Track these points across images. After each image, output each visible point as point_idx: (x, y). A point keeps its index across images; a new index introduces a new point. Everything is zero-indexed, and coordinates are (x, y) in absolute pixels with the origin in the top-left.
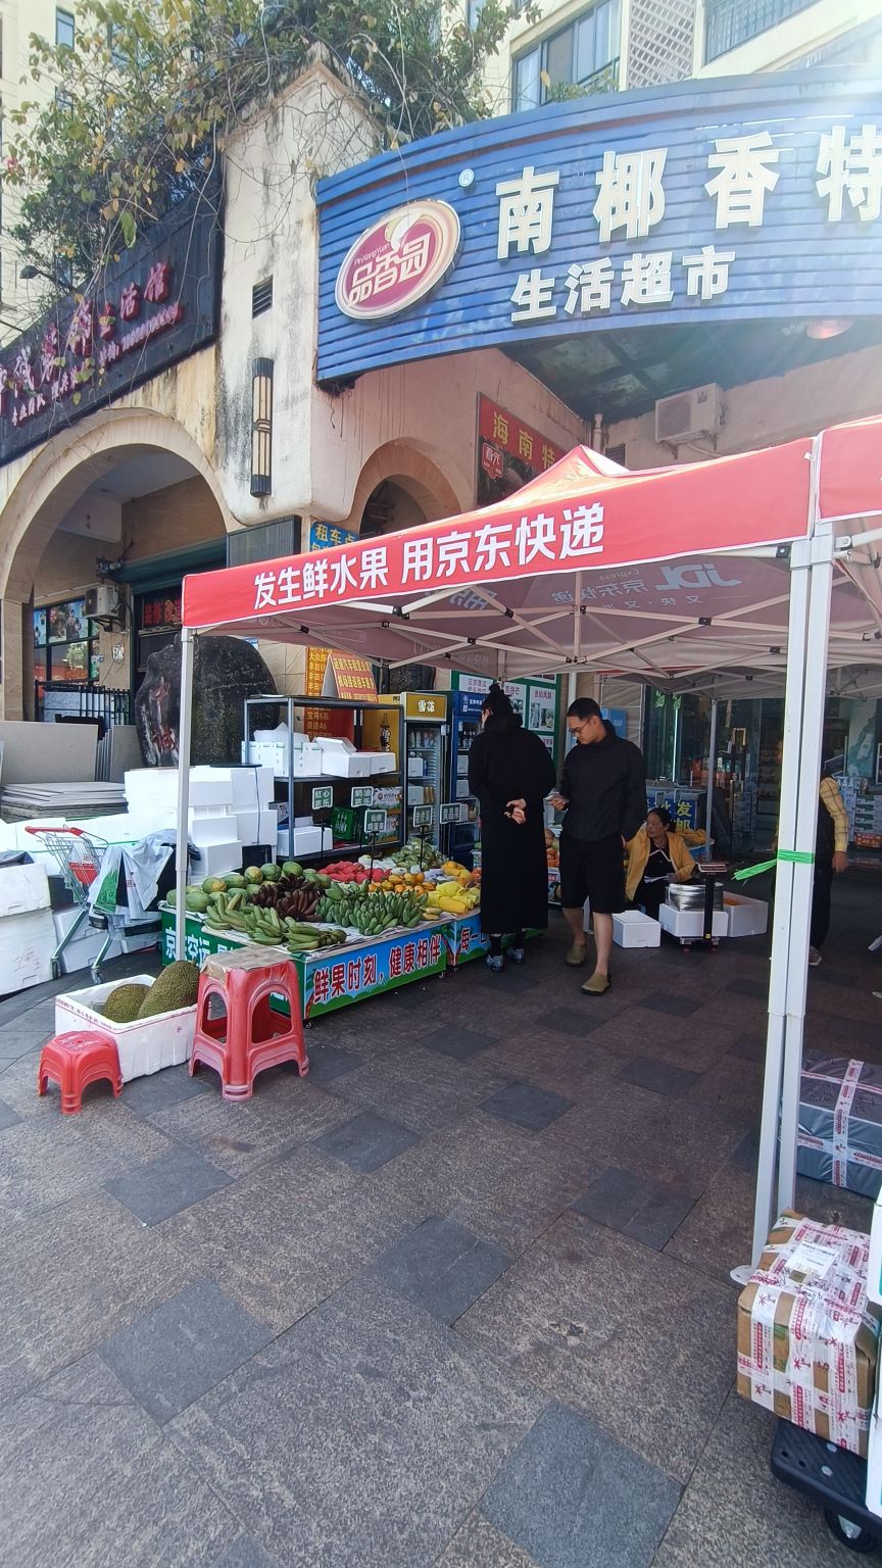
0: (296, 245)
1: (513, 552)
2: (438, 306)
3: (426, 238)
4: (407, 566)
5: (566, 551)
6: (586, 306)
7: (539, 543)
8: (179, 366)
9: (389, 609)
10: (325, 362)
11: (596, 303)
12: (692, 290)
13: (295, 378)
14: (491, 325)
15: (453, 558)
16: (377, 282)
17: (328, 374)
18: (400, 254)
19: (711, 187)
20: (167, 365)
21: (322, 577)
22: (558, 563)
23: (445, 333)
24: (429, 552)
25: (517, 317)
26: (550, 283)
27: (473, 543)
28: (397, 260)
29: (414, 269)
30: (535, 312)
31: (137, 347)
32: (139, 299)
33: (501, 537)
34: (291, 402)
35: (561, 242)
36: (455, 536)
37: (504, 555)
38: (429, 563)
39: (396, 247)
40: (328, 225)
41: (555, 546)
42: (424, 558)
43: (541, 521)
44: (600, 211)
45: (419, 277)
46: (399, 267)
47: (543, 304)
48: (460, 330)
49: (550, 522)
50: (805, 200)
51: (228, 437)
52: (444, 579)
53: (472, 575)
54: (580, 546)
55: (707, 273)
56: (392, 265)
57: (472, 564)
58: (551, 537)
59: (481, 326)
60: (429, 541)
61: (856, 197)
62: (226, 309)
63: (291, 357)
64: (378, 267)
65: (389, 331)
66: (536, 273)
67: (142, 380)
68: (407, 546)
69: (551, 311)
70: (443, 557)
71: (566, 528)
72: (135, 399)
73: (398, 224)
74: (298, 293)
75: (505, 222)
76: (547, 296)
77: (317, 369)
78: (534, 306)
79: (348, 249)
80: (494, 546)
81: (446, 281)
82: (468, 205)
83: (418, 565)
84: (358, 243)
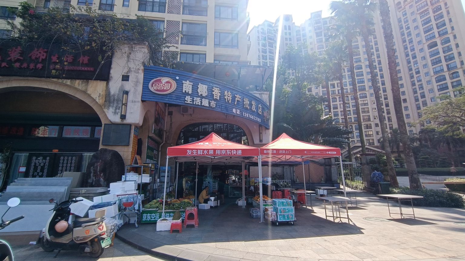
0: (137, 73)
1: (231, 153)
2: (171, 96)
3: (170, 84)
4: (216, 153)
5: (238, 154)
6: (197, 104)
7: (234, 153)
8: (90, 81)
9: (214, 157)
10: (144, 97)
11: (198, 104)
12: (211, 106)
13: (136, 98)
14: (181, 101)
15: (223, 153)
16: (159, 88)
18: (164, 85)
19: (213, 93)
21: (201, 152)
22: (237, 155)
23: (172, 100)
24: (220, 151)
25: (186, 102)
26: (192, 99)
27: (226, 151)
28: (163, 85)
29: (167, 88)
30: (189, 102)
33: (230, 151)
34: (134, 102)
35: (193, 93)
36: (223, 150)
37: (230, 153)
38: (220, 153)
39: (163, 83)
40: (146, 73)
41: (237, 153)
42: (219, 152)
43: (234, 151)
44: (199, 91)
45: (168, 90)
46: (164, 87)
47: (190, 102)
48: (175, 101)
49: (236, 151)
50: (223, 98)
52: (222, 155)
53: (226, 155)
54: (239, 154)
55: (213, 104)
56: (162, 86)
57: (226, 153)
58: (236, 152)
59: (179, 101)
60: (220, 150)
61: (228, 100)
62: (111, 75)
63: (134, 93)
64: (159, 85)
65: (160, 96)
66: (189, 96)
68: (217, 150)
69: (192, 103)
70: (222, 152)
71: (237, 152)
73: (165, 80)
75: (184, 87)
79: (152, 79)
80: (229, 152)
81: (174, 92)
82: (178, 82)
83: (218, 153)
84: (155, 79)
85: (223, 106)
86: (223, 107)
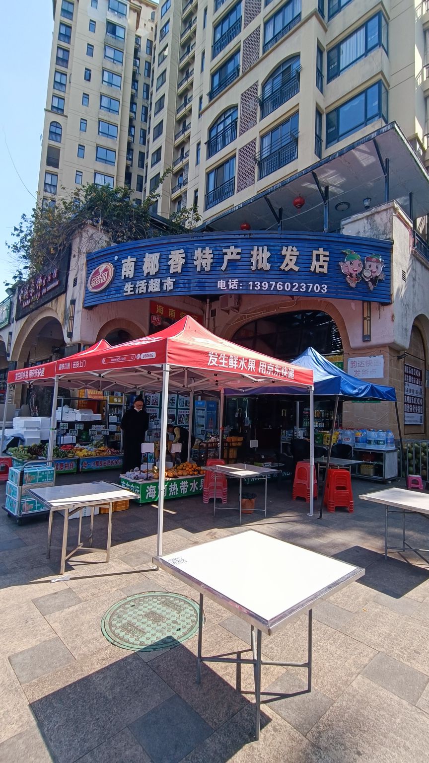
0: (82, 270)
2: (109, 290)
3: (107, 272)
6: (140, 292)
8: (59, 297)
10: (87, 302)
11: (143, 291)
12: (165, 288)
13: (79, 306)
14: (121, 295)
16: (96, 283)
17: (86, 305)
18: (102, 276)
19: (169, 263)
20: (56, 297)
23: (111, 296)
25: (125, 294)
26: (133, 286)
29: (104, 280)
30: (129, 293)
31: (50, 291)
32: (51, 277)
34: (78, 312)
35: (136, 275)
39: (101, 274)
40: (89, 266)
44: (144, 268)
45: (105, 282)
47: (131, 291)
48: (114, 296)
50: (191, 266)
51: (66, 320)
55: (168, 284)
56: (100, 278)
59: (119, 295)
61: (204, 265)
62: (68, 283)
63: (79, 300)
64: (97, 279)
65: (99, 295)
66: (130, 283)
67: (51, 300)
69: (133, 293)
72: (49, 305)
73: (102, 268)
74: (81, 283)
75: (124, 270)
76: (132, 289)
77: (84, 303)
78: (129, 291)
79: (91, 273)
81: (111, 283)
82: (116, 264)
84: (94, 271)
85: (192, 281)
86: (192, 285)
